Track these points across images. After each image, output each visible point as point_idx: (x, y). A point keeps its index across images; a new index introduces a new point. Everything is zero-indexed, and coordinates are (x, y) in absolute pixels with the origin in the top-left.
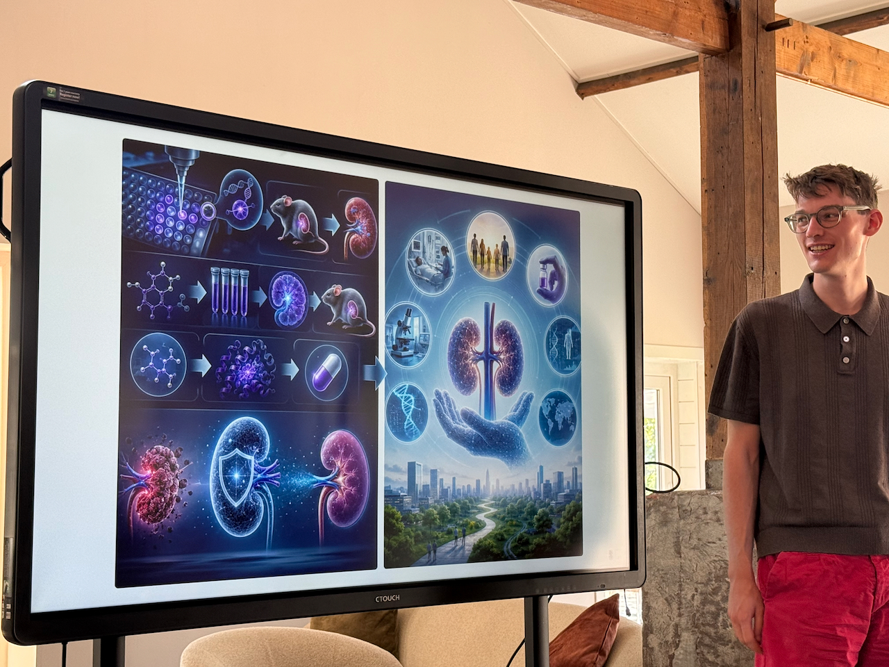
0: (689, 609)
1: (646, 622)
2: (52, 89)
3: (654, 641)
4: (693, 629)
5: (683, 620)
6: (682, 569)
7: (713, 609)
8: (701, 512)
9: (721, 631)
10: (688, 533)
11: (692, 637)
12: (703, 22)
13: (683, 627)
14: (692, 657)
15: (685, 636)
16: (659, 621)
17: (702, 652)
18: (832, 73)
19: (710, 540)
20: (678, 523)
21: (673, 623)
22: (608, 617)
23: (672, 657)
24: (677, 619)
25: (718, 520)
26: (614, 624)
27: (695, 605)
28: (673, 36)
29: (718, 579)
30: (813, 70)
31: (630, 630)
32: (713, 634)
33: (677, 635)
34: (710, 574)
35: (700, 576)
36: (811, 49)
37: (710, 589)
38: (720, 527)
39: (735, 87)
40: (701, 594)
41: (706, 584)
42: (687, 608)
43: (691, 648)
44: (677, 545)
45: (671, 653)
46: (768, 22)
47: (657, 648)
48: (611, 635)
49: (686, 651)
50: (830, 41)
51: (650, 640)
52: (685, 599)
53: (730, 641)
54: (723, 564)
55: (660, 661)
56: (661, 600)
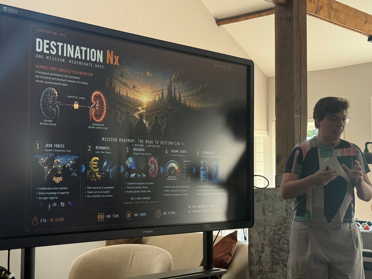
0: (268, 237)
1: (250, 243)
2: (5, 8)
3: (253, 250)
4: (270, 245)
5: (266, 242)
6: (265, 221)
7: (278, 237)
8: (274, 196)
9: (282, 246)
10: (268, 205)
11: (269, 249)
13: (265, 244)
14: (269, 257)
15: (266, 248)
16: (255, 242)
17: (273, 255)
18: (329, 15)
19: (278, 208)
20: (264, 201)
21: (261, 243)
22: (232, 240)
23: (260, 257)
24: (263, 241)
25: (281, 200)
26: (235, 243)
27: (271, 235)
29: (280, 224)
30: (321, 13)
31: (242, 246)
32: (278, 248)
33: (263, 248)
34: (277, 222)
35: (273, 223)
36: (320, 4)
37: (277, 229)
38: (282, 203)
39: (290, 19)
40: (273, 231)
41: (276, 227)
43: (269, 253)
44: (264, 211)
45: (260, 255)
47: (254, 253)
48: (234, 248)
49: (267, 254)
51: (251, 250)
52: (267, 233)
53: (285, 250)
54: (283, 219)
55: (256, 259)
56: (256, 233)
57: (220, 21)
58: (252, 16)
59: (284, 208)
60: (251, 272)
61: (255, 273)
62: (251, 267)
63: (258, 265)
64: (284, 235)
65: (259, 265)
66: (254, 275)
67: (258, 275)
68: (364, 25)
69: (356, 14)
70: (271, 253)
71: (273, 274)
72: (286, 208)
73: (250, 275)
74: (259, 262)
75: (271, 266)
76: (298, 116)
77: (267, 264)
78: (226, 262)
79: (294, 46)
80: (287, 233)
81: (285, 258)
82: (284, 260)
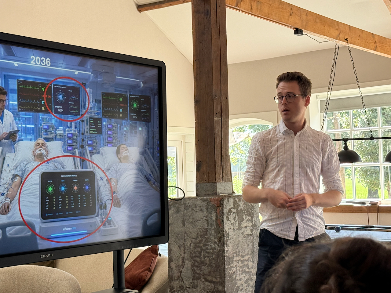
1: (170, 257)
3: (173, 265)
4: (191, 259)
5: (186, 255)
6: (185, 232)
7: (199, 250)
8: (194, 206)
9: (203, 259)
10: (189, 216)
11: (190, 263)
13: (186, 258)
14: (190, 272)
15: (187, 262)
16: (175, 256)
17: (194, 269)
18: (251, 7)
19: (198, 219)
20: (184, 212)
21: (182, 257)
22: (152, 254)
23: (181, 272)
24: (183, 255)
25: (201, 210)
26: (156, 257)
27: (191, 248)
29: (201, 236)
30: (242, 5)
31: (164, 259)
32: (199, 261)
33: (183, 262)
34: (198, 234)
35: (193, 235)
37: (198, 241)
38: (202, 213)
39: (207, 13)
40: (194, 243)
41: (196, 239)
42: (188, 250)
43: (190, 267)
44: (184, 222)
45: (181, 270)
47: (174, 268)
48: (154, 263)
49: (187, 269)
51: (171, 265)
52: (187, 246)
53: (206, 264)
54: (204, 230)
55: (176, 274)
56: (176, 246)
57: (141, 8)
59: (205, 218)
60: (172, 288)
61: (175, 290)
62: (171, 283)
63: (178, 281)
64: (205, 248)
65: (180, 280)
67: (179, 291)
68: (289, 17)
69: (280, 6)
70: (192, 268)
71: (194, 290)
72: (206, 219)
73: (170, 291)
74: (180, 277)
75: (192, 281)
76: (219, 119)
77: (188, 279)
78: (145, 279)
79: (213, 42)
80: (208, 245)
81: (206, 272)
82: (205, 275)
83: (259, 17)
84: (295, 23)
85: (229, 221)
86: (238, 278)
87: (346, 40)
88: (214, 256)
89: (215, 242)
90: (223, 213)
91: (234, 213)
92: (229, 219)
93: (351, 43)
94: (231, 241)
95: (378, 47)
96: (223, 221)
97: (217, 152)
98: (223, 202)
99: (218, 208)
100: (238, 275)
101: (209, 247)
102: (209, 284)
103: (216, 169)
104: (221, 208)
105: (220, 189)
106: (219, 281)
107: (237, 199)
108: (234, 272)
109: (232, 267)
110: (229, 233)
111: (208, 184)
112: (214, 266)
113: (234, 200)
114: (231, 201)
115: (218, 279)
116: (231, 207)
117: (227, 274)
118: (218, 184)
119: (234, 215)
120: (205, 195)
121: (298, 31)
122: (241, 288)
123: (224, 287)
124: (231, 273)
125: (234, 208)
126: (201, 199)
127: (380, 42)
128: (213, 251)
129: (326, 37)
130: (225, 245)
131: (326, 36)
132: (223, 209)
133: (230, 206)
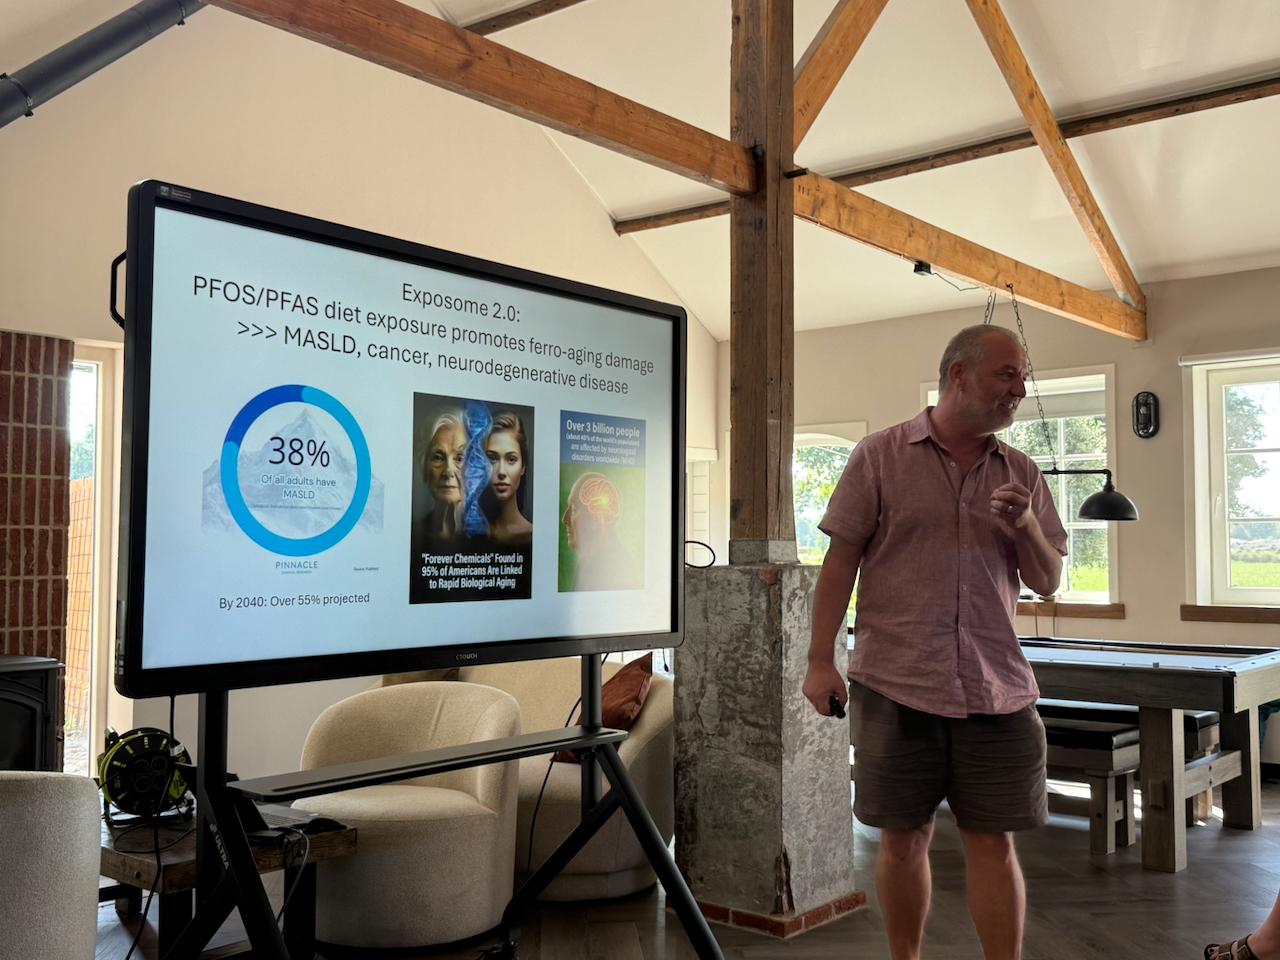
0: (713, 665)
2: (165, 188)
3: (683, 692)
4: (717, 681)
5: (709, 675)
6: (708, 631)
7: (734, 664)
8: (726, 583)
9: (740, 683)
10: (715, 601)
11: (716, 688)
12: (735, 167)
13: (708, 679)
14: (715, 705)
15: (710, 687)
16: (688, 675)
17: (724, 701)
18: (837, 218)
19: (733, 607)
20: (706, 593)
21: (700, 677)
22: (641, 671)
23: (698, 705)
24: (703, 674)
25: (740, 590)
26: (648, 678)
27: (719, 661)
28: (710, 177)
29: (739, 639)
30: (823, 214)
31: (662, 683)
32: (733, 686)
33: (703, 687)
34: (732, 635)
35: (724, 637)
36: (821, 196)
37: (731, 648)
38: (741, 597)
39: (760, 225)
40: (724, 652)
41: (728, 644)
43: (715, 697)
44: (705, 611)
45: (697, 702)
46: (789, 171)
47: (685, 698)
48: (645, 688)
49: (710, 700)
50: (837, 191)
51: (680, 691)
52: (711, 656)
53: (747, 691)
54: (743, 627)
55: (688, 709)
56: (690, 658)
57: (622, 226)
58: (686, 217)
59: (746, 606)
60: (679, 737)
61: (686, 738)
62: (679, 725)
63: (692, 721)
64: (744, 661)
65: (695, 721)
66: (684, 741)
67: (693, 741)
68: (906, 240)
69: (891, 218)
70: (719, 698)
71: (722, 739)
72: (749, 607)
73: (676, 741)
74: (695, 715)
75: (718, 723)
76: (776, 421)
77: (712, 720)
78: (629, 717)
79: (769, 280)
80: (750, 656)
81: (746, 707)
82: (745, 712)
83: (852, 236)
84: (918, 251)
85: (791, 613)
86: (805, 720)
87: (1008, 286)
88: (762, 678)
89: (765, 651)
90: (781, 596)
91: (800, 598)
92: (791, 608)
93: (1019, 294)
94: (795, 649)
95: (1066, 303)
96: (780, 612)
97: (772, 484)
98: (782, 576)
99: (772, 588)
100: (806, 715)
101: (753, 660)
102: (752, 729)
103: (769, 516)
104: (777, 587)
105: (774, 552)
106: (771, 725)
107: (806, 573)
108: (799, 709)
109: (795, 699)
110: (790, 636)
111: (751, 543)
112: (762, 695)
113: (802, 574)
114: (797, 575)
115: (769, 720)
116: (795, 586)
117: (785, 712)
118: (770, 543)
119: (801, 601)
120: (747, 563)
121: (921, 267)
122: (811, 739)
123: (779, 736)
124: (794, 711)
125: (801, 588)
126: (739, 570)
127: (1070, 295)
128: (761, 668)
129: (973, 280)
130: (783, 657)
131: (973, 277)
132: (780, 589)
133: (794, 584)
